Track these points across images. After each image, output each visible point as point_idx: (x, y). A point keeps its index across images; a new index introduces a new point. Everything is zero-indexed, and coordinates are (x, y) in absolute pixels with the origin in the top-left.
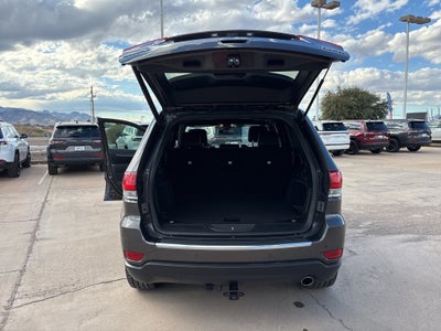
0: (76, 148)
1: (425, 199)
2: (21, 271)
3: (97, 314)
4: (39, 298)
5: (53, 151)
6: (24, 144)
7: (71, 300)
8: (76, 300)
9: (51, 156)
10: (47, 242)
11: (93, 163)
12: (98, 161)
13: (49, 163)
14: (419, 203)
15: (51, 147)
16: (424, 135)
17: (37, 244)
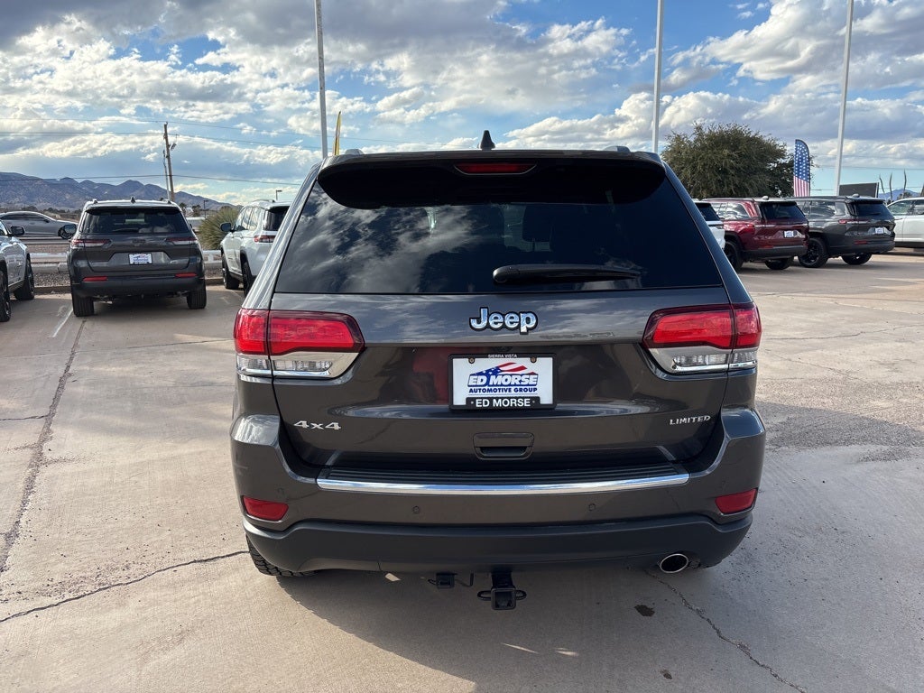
0: (133, 258)
1: (893, 366)
2: (8, 536)
3: (181, 637)
4: (47, 601)
5: (82, 264)
6: (18, 250)
7: (121, 605)
8: (133, 603)
9: (76, 275)
10: (68, 468)
11: (172, 291)
12: (181, 287)
13: (72, 290)
14: (881, 374)
15: (77, 256)
16: (881, 230)
17: (46, 472)
